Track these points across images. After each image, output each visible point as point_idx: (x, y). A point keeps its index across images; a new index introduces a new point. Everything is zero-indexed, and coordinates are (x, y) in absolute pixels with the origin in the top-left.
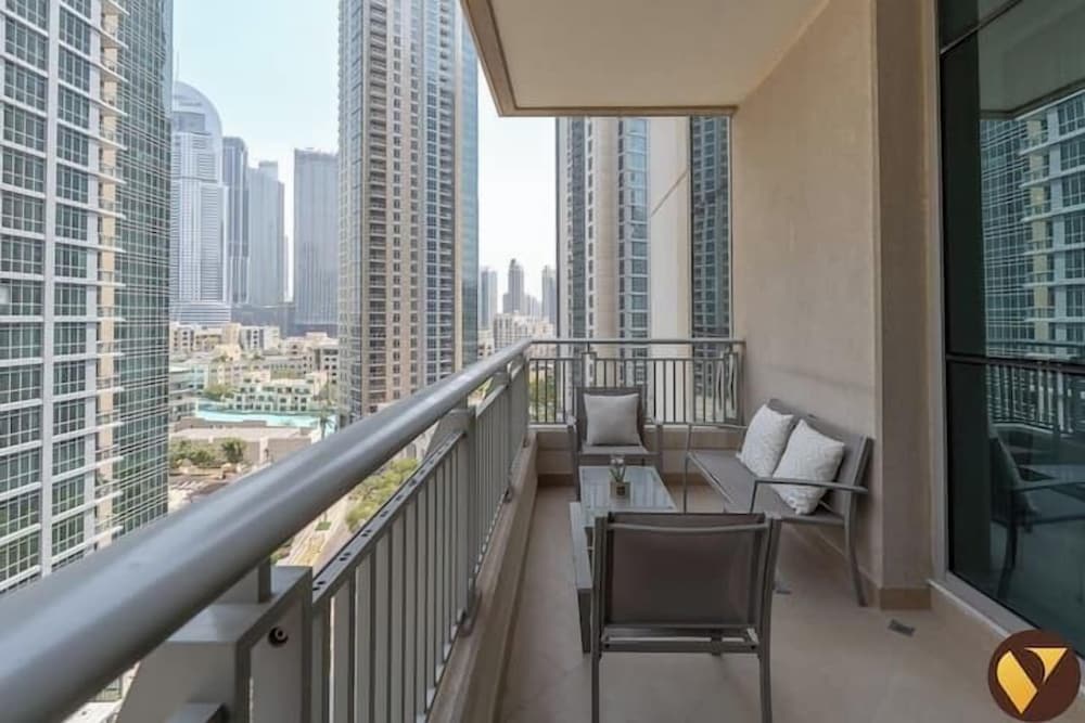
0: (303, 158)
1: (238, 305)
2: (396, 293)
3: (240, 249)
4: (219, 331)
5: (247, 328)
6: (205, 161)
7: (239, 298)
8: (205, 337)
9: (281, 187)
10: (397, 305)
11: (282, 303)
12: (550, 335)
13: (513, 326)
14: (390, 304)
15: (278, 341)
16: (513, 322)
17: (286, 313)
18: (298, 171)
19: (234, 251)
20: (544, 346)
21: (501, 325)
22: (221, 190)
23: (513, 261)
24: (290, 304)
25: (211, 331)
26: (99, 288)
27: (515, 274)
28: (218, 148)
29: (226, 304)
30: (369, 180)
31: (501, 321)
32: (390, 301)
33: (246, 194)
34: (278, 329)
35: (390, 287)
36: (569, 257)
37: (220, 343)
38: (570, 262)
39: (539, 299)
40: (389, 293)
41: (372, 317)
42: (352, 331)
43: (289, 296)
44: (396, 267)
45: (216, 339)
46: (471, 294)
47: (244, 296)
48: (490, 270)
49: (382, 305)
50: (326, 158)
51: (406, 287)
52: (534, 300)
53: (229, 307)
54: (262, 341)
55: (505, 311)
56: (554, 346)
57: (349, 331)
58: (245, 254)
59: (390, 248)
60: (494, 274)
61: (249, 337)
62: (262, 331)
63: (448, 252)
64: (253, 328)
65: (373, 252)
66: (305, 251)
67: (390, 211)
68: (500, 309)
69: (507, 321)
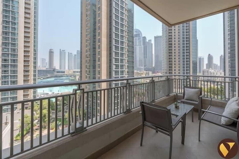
0: (156, 38)
1: (145, 67)
2: (175, 64)
3: (145, 57)
4: (142, 72)
5: (146, 72)
6: (140, 42)
7: (145, 66)
8: (140, 73)
9: (152, 44)
10: (175, 67)
11: (152, 67)
12: (223, 75)
13: (209, 73)
14: (173, 67)
15: (152, 74)
16: (209, 71)
17: (153, 69)
18: (155, 40)
19: (144, 57)
20: (220, 78)
21: (205, 72)
22: (142, 47)
23: (209, 55)
24: (154, 67)
25: (141, 72)
26: (125, 65)
27: (210, 58)
28: (142, 39)
29: (143, 67)
30: (168, 40)
31: (205, 71)
32: (173, 66)
33: (146, 47)
34: (151, 72)
35: (173, 63)
36: (229, 51)
37: (142, 74)
38: (229, 53)
39: (219, 65)
40: (173, 64)
41: (169, 70)
42: (165, 73)
43: (154, 65)
44: (175, 59)
45: (141, 74)
46: (195, 64)
47: (146, 66)
48: (202, 57)
49: (172, 67)
50: (160, 37)
51: (177, 63)
52: (217, 65)
53: (144, 68)
54: (149, 75)
55: (207, 68)
56: (223, 78)
57: (164, 73)
58: (146, 58)
59: (173, 54)
60: (203, 58)
61: (147, 74)
62: (149, 73)
63: (188, 54)
64: (147, 72)
65: (169, 56)
66: (157, 56)
67: (173, 46)
68: (205, 68)
69: (207, 71)
